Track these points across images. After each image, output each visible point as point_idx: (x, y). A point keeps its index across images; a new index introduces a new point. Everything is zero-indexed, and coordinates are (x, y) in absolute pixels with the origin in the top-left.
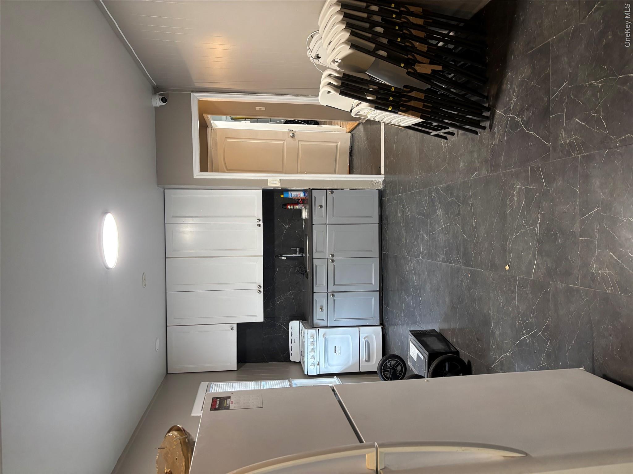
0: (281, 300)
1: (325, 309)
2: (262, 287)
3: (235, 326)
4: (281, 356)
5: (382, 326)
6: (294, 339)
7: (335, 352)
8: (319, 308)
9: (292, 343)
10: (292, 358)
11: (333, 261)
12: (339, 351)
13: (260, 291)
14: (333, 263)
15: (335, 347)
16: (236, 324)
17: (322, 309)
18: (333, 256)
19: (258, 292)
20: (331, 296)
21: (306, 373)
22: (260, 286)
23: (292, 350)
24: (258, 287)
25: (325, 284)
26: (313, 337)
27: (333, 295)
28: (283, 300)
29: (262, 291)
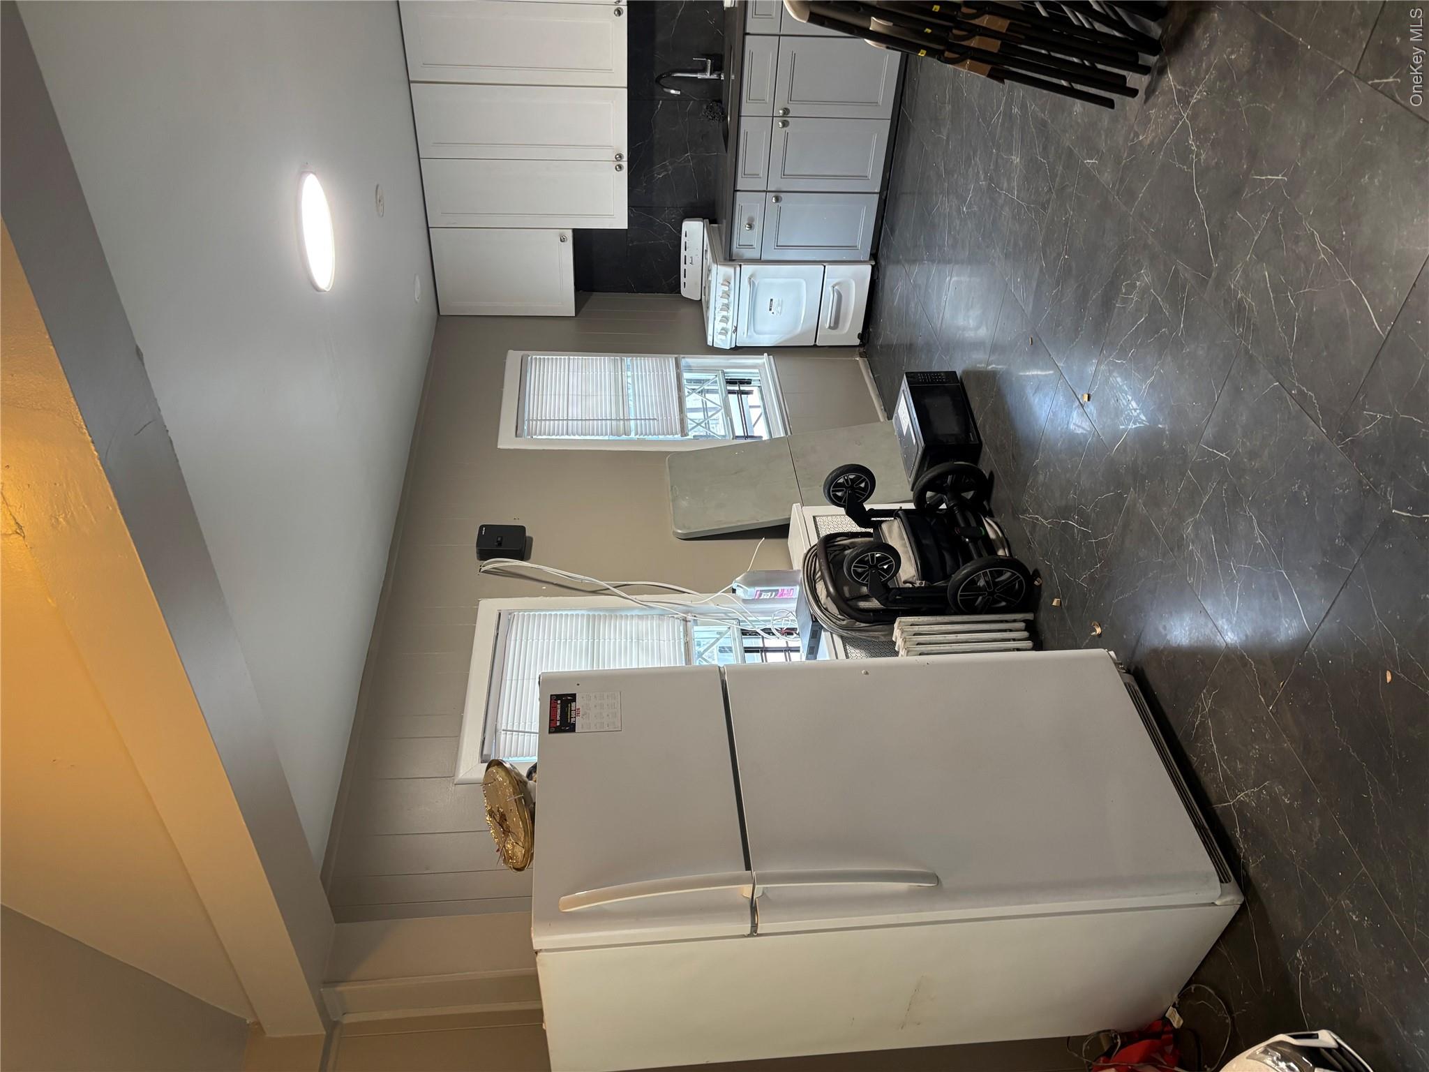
0: (666, 170)
1: (758, 224)
2: (625, 158)
3: (569, 235)
4: (664, 283)
5: (873, 263)
6: (692, 258)
7: (770, 310)
8: (745, 222)
9: (685, 263)
10: (685, 292)
11: (785, 124)
12: (779, 308)
13: (620, 167)
14: (785, 128)
15: (772, 300)
16: (571, 231)
17: (751, 226)
18: (786, 111)
19: (616, 169)
20: (774, 201)
21: (710, 343)
22: (621, 156)
23: (685, 277)
24: (616, 158)
25: (762, 172)
26: (727, 282)
27: (778, 199)
28: (670, 172)
29: (625, 164)
